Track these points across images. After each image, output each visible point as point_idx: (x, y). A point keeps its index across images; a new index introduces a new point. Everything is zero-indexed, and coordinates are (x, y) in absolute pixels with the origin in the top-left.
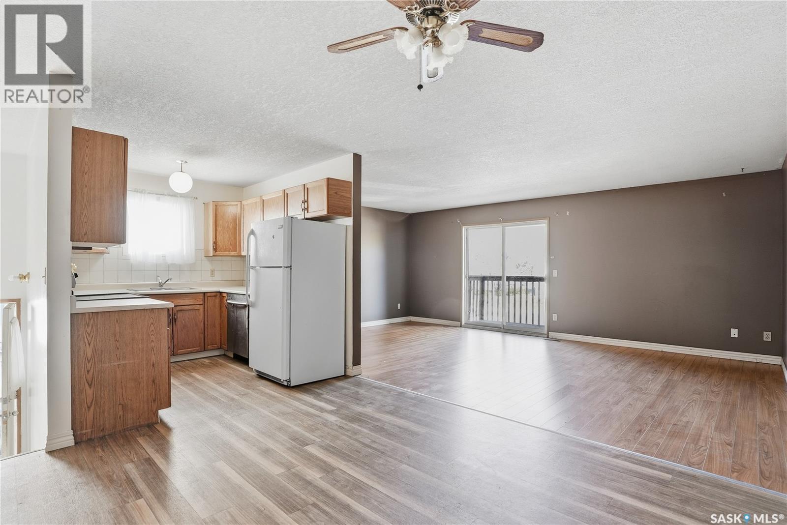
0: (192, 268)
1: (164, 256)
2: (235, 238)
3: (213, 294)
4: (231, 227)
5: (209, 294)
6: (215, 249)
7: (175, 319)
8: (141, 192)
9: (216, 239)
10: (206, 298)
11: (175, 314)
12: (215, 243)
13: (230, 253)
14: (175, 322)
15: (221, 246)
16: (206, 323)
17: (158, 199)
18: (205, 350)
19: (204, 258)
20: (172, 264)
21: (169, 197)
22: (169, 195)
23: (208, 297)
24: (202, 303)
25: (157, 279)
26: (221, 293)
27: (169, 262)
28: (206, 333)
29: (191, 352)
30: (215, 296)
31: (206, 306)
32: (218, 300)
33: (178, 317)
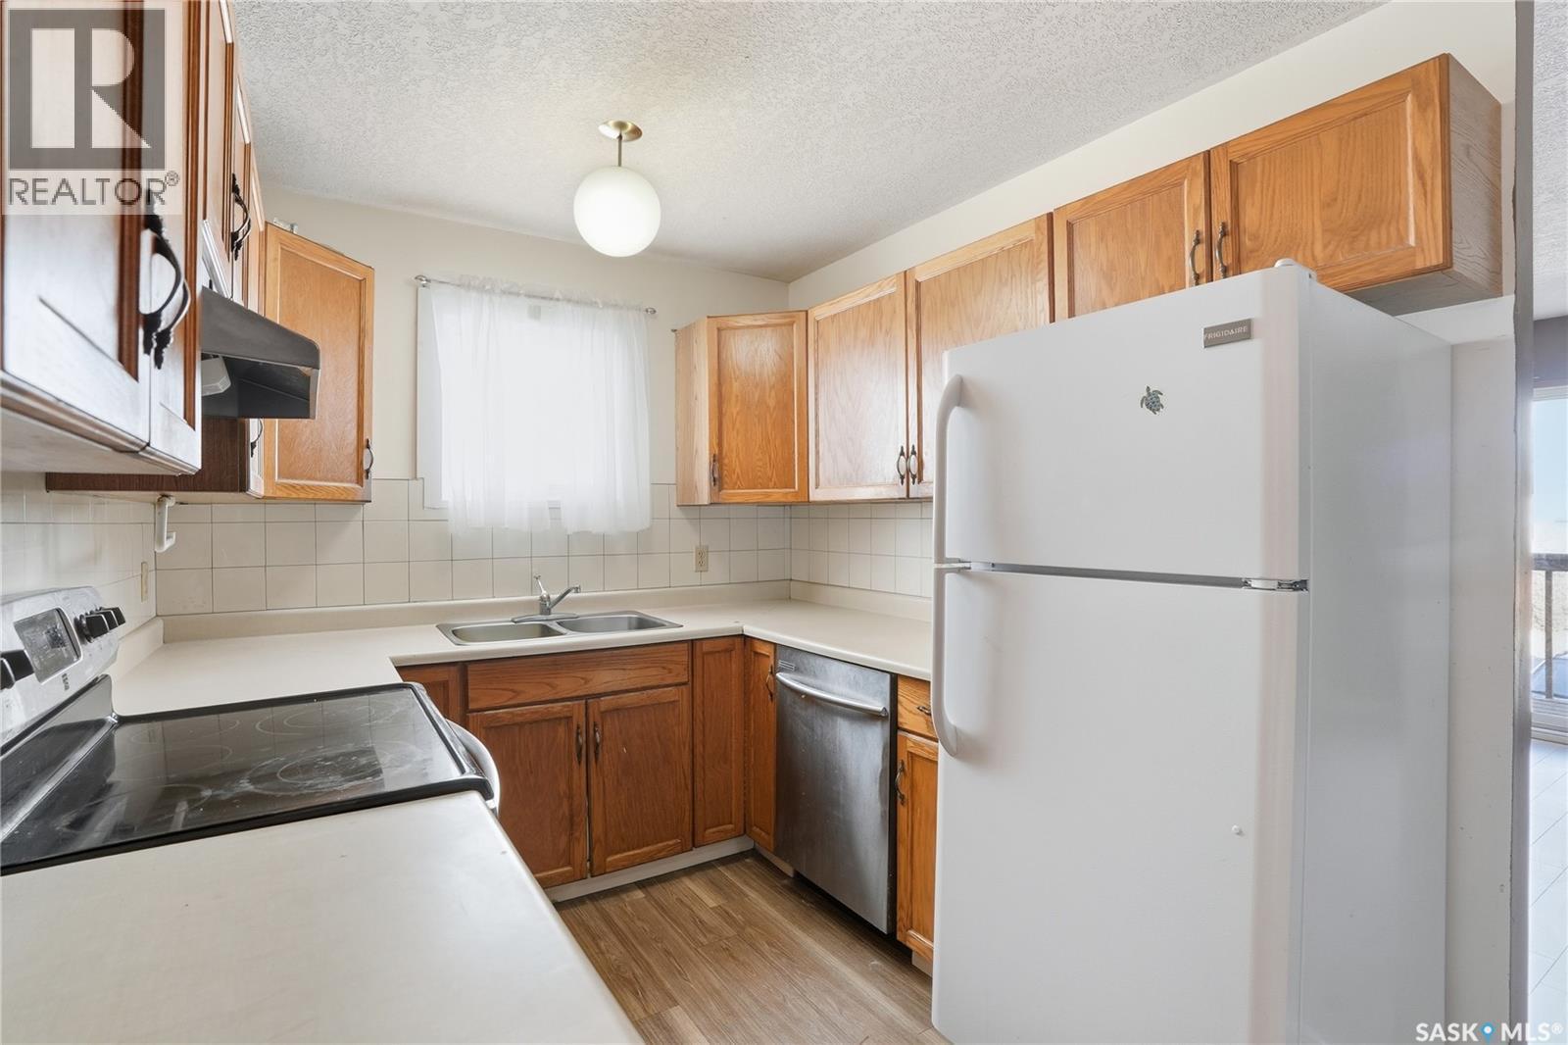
0: (641, 545)
1: (555, 508)
2: (788, 442)
3: (722, 645)
4: (772, 403)
5: (706, 647)
6: (717, 481)
7: (597, 746)
8: (481, 289)
9: (720, 445)
10: (698, 662)
11: (595, 725)
12: (717, 460)
13: (768, 495)
14: (596, 754)
15: (738, 470)
16: (699, 749)
17: (535, 313)
18: (695, 843)
19: (677, 512)
20: (577, 533)
21: (570, 307)
22: (569, 301)
23: (704, 654)
24: (684, 679)
25: (533, 589)
26: (746, 640)
27: (571, 525)
28: (699, 785)
29: (651, 858)
30: (728, 651)
31: (698, 690)
32: (735, 667)
33: (607, 734)
